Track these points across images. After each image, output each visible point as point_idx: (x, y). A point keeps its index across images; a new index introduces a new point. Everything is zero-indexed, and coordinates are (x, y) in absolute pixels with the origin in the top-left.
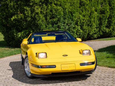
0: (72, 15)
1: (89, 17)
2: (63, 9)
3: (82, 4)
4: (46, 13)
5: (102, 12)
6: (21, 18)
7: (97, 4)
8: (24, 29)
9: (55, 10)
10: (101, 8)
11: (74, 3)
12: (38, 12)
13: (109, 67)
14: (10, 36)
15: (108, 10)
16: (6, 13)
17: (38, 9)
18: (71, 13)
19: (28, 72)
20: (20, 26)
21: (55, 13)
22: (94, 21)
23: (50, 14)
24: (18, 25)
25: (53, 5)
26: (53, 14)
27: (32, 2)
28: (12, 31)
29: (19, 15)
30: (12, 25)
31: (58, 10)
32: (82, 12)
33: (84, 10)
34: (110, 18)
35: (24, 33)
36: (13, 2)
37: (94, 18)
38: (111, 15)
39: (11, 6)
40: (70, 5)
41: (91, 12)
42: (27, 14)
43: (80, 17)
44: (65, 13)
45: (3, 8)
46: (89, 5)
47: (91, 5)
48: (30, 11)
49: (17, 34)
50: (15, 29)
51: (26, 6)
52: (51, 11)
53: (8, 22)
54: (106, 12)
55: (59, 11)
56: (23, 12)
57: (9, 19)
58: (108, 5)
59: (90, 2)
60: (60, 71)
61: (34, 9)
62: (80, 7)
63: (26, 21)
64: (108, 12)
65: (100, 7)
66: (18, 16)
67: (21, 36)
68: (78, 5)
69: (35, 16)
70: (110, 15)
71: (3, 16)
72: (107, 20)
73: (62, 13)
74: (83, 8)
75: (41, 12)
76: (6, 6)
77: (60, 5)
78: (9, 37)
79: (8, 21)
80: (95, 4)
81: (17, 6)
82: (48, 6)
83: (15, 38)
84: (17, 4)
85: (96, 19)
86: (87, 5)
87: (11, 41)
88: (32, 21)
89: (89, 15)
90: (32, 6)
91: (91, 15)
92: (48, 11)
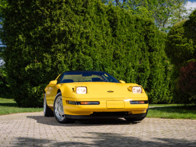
0: (103, 69)
1: (125, 74)
2: (93, 60)
3: (116, 57)
4: (72, 63)
5: (141, 70)
6: (38, 68)
7: (135, 59)
8: (41, 83)
9: (83, 60)
10: (139, 65)
11: (106, 54)
12: (61, 61)
13: (162, 118)
14: (21, 92)
15: (148, 68)
16: (19, 61)
17: (61, 57)
18: (102, 66)
19: (60, 115)
20: (36, 79)
21: (83, 65)
22: (131, 80)
23: (77, 65)
24: (33, 78)
25: (81, 53)
26: (80, 66)
27: (54, 48)
28: (24, 85)
29: (36, 64)
30: (25, 76)
31: (86, 60)
32: (115, 68)
33: (118, 64)
34: (151, 79)
35: (41, 87)
36: (28, 47)
37: (131, 77)
38: (152, 74)
39: (25, 52)
40: (102, 56)
41: (127, 69)
42: (46, 63)
43: (113, 72)
44: (95, 66)
45: (15, 54)
46: (125, 59)
47: (128, 60)
48: (50, 59)
49: (31, 89)
50: (30, 83)
51: (45, 52)
52: (78, 61)
53: (20, 74)
54: (145, 70)
55: (88, 61)
56: (41, 60)
57: (22, 69)
58: (148, 61)
59: (126, 55)
60: (105, 109)
61: (56, 57)
62: (113, 61)
63: (45, 72)
64: (148, 70)
65: (138, 63)
66: (34, 66)
67: (37, 91)
68: (112, 58)
69: (57, 65)
70: (150, 75)
71: (14, 65)
72: (146, 81)
73: (92, 65)
74: (117, 62)
75: (65, 61)
76: (18, 52)
77: (90, 55)
78: (20, 94)
79: (20, 72)
80: (132, 59)
81: (34, 52)
82: (75, 55)
83: (28, 95)
84: (34, 50)
85: (133, 78)
86: (123, 58)
87: (22, 99)
88: (53, 72)
89: (125, 72)
90: (53, 53)
91: (126, 72)
92: (74, 60)
